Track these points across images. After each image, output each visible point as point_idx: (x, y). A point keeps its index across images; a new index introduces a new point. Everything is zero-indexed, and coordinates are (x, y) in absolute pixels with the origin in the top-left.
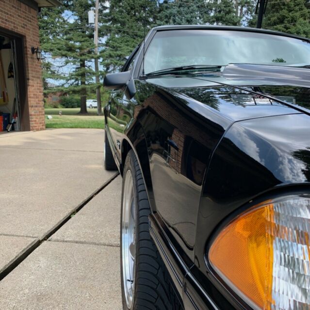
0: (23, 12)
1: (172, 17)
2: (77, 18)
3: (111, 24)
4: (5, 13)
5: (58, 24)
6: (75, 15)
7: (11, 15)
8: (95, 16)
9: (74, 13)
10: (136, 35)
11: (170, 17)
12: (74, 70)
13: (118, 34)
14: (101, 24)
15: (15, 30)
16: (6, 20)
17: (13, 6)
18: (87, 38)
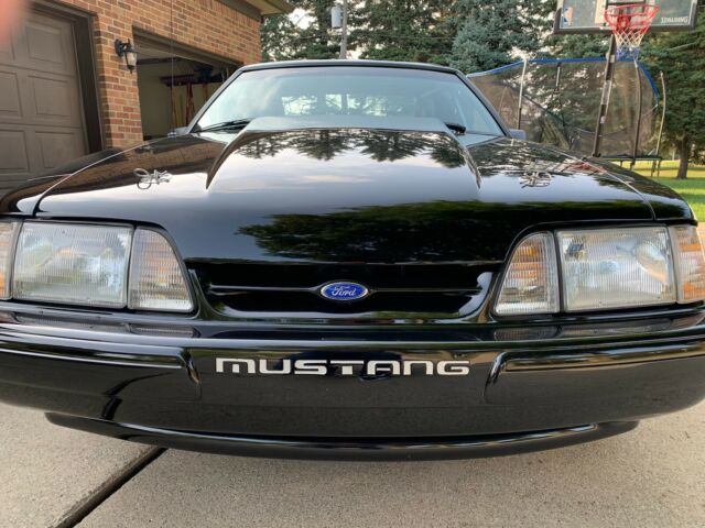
0: (241, 26)
1: (473, 10)
2: (313, 19)
3: (370, 26)
4: (216, 30)
5: (283, 33)
6: (310, 15)
7: (223, 33)
8: (342, 14)
9: (309, 11)
10: (411, 44)
11: (470, 9)
12: (308, 107)
13: (380, 42)
14: (353, 29)
15: (230, 55)
16: (218, 41)
17: (227, 20)
18: (329, 53)
